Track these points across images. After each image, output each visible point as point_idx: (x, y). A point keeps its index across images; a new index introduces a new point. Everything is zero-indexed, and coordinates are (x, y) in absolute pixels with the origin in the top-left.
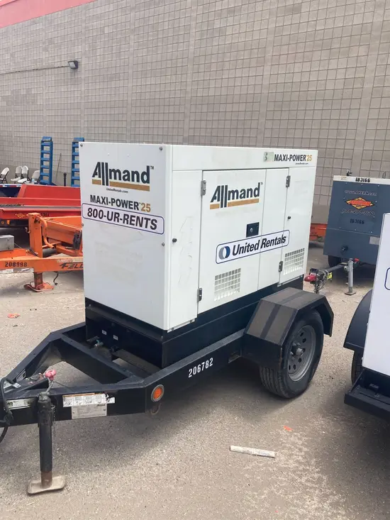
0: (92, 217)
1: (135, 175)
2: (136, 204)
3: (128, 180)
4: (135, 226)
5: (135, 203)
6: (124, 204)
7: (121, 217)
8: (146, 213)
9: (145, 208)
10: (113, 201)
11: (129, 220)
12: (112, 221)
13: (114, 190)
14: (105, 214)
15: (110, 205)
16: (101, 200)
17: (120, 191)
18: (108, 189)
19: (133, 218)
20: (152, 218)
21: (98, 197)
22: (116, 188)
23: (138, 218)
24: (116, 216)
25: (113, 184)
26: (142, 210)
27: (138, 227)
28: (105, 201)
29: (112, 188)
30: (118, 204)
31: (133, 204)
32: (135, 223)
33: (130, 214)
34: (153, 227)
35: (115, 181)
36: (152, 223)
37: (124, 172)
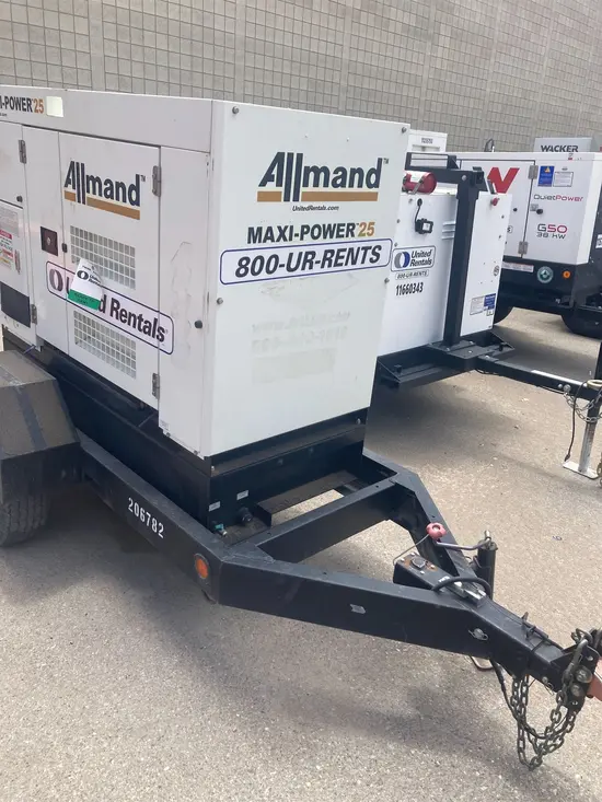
0: (249, 276)
1: (357, 176)
2: (351, 227)
3: (343, 185)
4: (344, 267)
5: (349, 225)
6: (328, 231)
7: (319, 257)
8: (367, 238)
9: (366, 231)
10: (305, 229)
11: (334, 259)
12: (299, 271)
13: (311, 208)
14: (283, 260)
15: (296, 240)
16: (276, 233)
17: (323, 208)
18: (297, 209)
19: (341, 254)
20: (373, 244)
21: (270, 229)
22: (315, 204)
23: (351, 250)
24: (308, 260)
25: (309, 197)
26: (361, 234)
27: (350, 266)
28: (287, 234)
29: (306, 205)
30: (316, 234)
31: (345, 228)
32: (343, 261)
33: (335, 248)
34: (375, 258)
35: (316, 190)
36: (374, 253)
37: (336, 172)
